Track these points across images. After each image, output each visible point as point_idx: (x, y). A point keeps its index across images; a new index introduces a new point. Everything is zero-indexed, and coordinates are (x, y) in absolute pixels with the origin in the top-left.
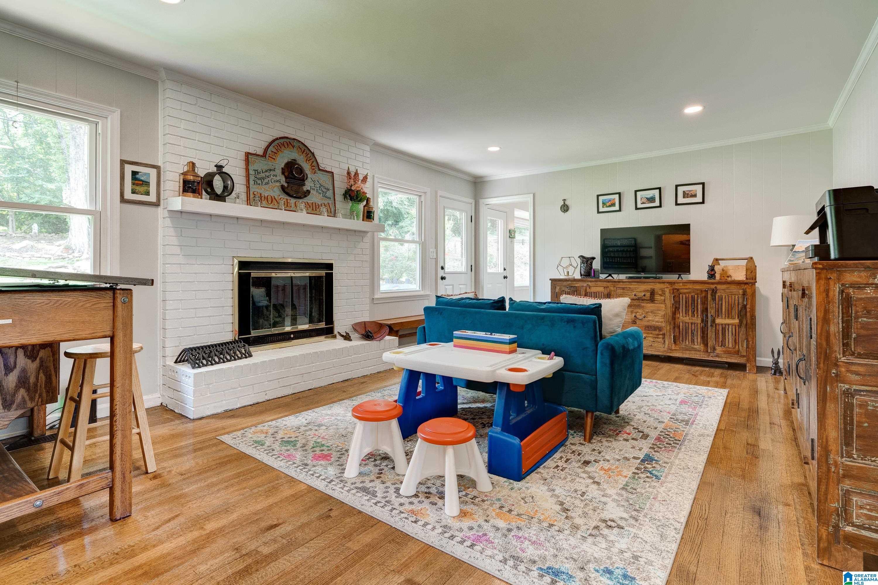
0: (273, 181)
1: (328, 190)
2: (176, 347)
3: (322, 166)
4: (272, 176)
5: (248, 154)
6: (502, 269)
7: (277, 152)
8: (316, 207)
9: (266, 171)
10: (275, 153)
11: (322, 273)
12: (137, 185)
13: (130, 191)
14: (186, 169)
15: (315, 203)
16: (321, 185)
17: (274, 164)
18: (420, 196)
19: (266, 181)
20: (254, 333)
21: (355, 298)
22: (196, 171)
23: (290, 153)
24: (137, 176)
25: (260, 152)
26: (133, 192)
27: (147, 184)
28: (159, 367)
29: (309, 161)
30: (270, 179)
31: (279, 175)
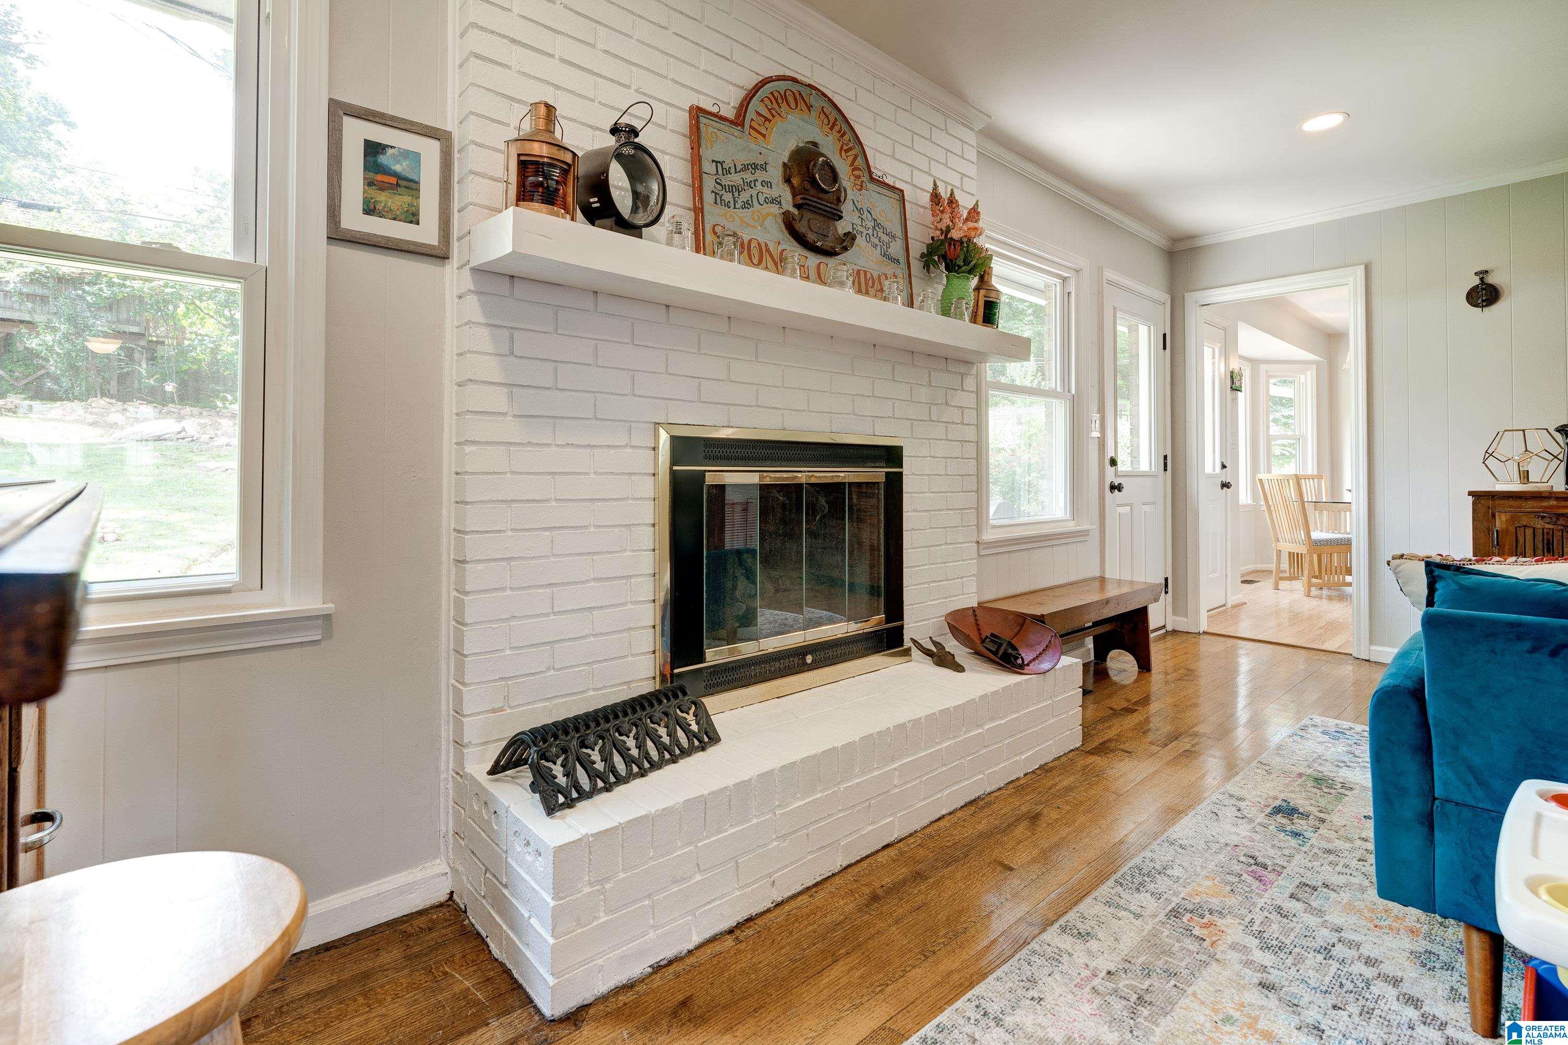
0: (762, 199)
1: (893, 237)
2: (494, 711)
3: (877, 173)
4: (758, 184)
5: (697, 113)
6: (1218, 466)
7: (770, 117)
8: (867, 284)
9: (745, 168)
10: (767, 119)
11: (877, 474)
12: (382, 187)
13: (360, 207)
14: (527, 127)
15: (865, 272)
16: (877, 225)
17: (764, 151)
18: (1064, 279)
19: (745, 196)
20: (714, 655)
21: (946, 544)
22: (558, 134)
23: (801, 123)
24: (383, 159)
25: (728, 112)
26: (370, 209)
27: (410, 185)
28: (443, 776)
29: (847, 151)
30: (754, 193)
31: (777, 185)
